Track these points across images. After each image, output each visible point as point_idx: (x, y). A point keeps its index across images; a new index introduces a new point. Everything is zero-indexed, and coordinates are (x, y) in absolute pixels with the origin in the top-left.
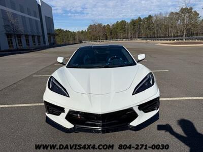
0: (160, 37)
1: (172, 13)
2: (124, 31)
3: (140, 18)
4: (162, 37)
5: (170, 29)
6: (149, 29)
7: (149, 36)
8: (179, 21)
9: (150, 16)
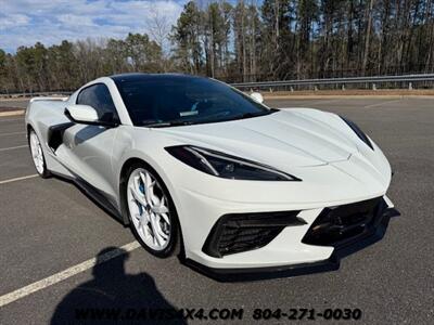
1: (113, 41)
3: (40, 46)
6: (70, 72)
8: (130, 58)
9: (65, 43)
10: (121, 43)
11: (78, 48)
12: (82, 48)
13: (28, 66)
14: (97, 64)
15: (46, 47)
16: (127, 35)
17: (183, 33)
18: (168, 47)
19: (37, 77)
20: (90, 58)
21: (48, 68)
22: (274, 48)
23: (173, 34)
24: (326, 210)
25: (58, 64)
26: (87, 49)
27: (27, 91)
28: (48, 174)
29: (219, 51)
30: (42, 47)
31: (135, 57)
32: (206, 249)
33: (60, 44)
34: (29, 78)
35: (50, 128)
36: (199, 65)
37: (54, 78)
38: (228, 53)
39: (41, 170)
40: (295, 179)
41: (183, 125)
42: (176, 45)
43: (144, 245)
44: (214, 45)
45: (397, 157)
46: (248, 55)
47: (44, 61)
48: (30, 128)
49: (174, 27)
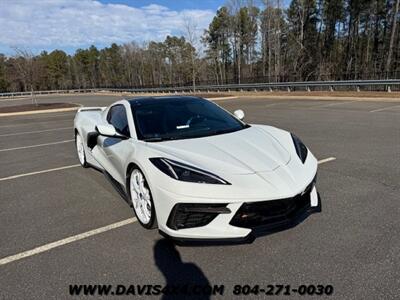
0: (140, 87)
1: (154, 43)
2: (65, 73)
3: (93, 49)
4: (143, 87)
5: (154, 72)
6: (117, 71)
7: (119, 84)
8: (167, 59)
9: (114, 46)
10: (160, 45)
11: (125, 51)
12: (128, 50)
13: (83, 65)
14: (140, 64)
15: (99, 49)
16: (165, 38)
17: (215, 36)
18: (201, 49)
19: (90, 75)
20: (133, 59)
21: (99, 67)
22: (299, 47)
23: (205, 37)
24: (245, 204)
25: (107, 63)
26: (131, 52)
27: (82, 88)
28: (87, 165)
29: (247, 51)
30: (95, 49)
31: (172, 57)
32: (168, 224)
33: (110, 47)
34: (84, 76)
35: (89, 134)
36: (227, 65)
37: (103, 75)
38: (255, 53)
39: (83, 162)
40: (228, 183)
41: (169, 139)
42: (208, 46)
43: (139, 220)
44: (242, 47)
45: (364, 164)
46: (273, 54)
47: (96, 60)
48: (76, 131)
49: (206, 31)
